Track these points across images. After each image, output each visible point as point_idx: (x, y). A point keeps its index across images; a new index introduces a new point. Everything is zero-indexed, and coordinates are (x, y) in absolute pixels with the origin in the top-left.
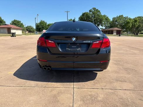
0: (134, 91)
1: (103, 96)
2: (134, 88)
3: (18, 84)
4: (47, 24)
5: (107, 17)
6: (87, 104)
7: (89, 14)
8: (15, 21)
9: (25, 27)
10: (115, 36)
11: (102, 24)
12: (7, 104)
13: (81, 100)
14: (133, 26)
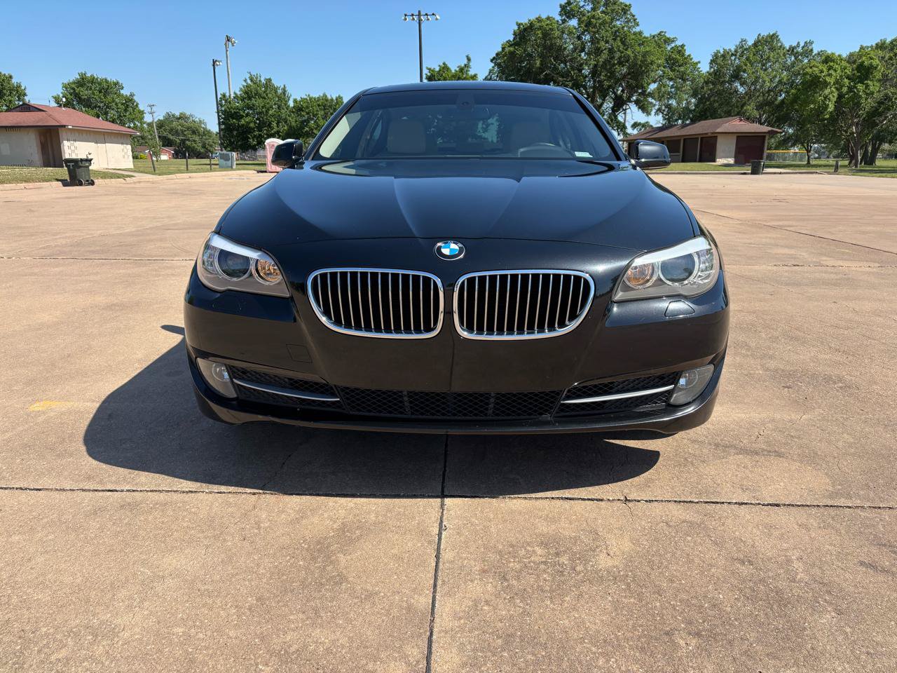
0: (832, 512)
1: (627, 546)
2: (831, 497)
3: (89, 478)
4: (291, 104)
5: (680, 50)
6: (523, 595)
7: (557, 33)
8: (83, 82)
9: (150, 125)
10: (727, 170)
11: (643, 93)
12: (15, 600)
13: (484, 571)
14: (848, 103)
